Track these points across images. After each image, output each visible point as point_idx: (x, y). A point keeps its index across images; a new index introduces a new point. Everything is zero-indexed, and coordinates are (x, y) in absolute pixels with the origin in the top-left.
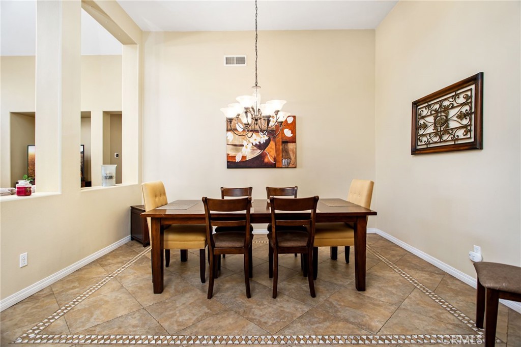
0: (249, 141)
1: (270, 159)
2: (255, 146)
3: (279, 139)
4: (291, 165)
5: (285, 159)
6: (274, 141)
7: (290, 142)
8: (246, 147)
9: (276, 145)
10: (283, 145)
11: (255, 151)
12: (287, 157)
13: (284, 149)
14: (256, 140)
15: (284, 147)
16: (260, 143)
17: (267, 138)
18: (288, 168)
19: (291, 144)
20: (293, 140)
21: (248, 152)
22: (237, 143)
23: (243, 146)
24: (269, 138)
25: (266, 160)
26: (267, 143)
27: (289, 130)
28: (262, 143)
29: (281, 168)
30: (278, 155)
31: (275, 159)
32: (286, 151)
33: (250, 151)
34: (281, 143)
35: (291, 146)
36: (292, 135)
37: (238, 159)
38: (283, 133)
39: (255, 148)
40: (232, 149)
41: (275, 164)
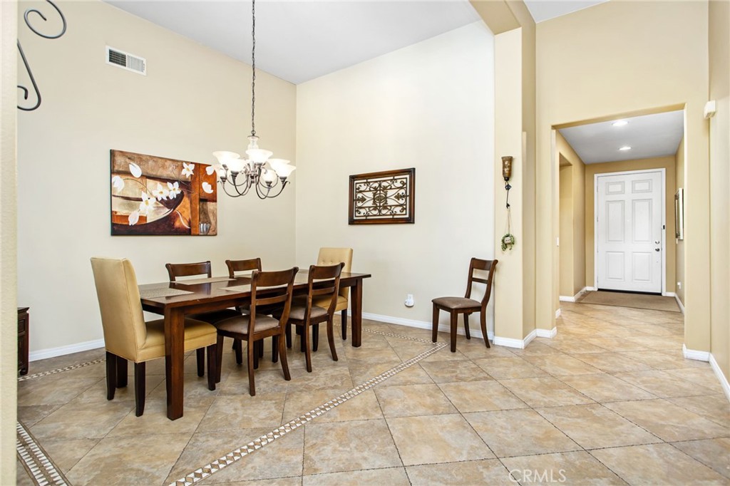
0: (151, 194)
1: (182, 222)
2: (160, 202)
3: (195, 194)
4: (211, 232)
5: (203, 223)
6: (189, 197)
7: (210, 201)
8: (147, 203)
9: (191, 203)
10: (201, 204)
11: (161, 210)
12: (205, 220)
13: (201, 209)
14: (161, 193)
15: (203, 207)
16: (168, 198)
17: (179, 192)
18: (207, 235)
19: (211, 203)
20: (213, 198)
21: (150, 211)
22: (131, 195)
23: (141, 200)
24: (182, 192)
25: (177, 224)
26: (179, 199)
27: (209, 184)
28: (171, 198)
29: (198, 235)
30: (193, 217)
31: (190, 223)
32: (204, 213)
33: (153, 209)
34: (198, 201)
35: (210, 206)
36: (212, 191)
37: (133, 221)
38: (201, 187)
39: (161, 205)
40: (124, 204)
41: (190, 230)
